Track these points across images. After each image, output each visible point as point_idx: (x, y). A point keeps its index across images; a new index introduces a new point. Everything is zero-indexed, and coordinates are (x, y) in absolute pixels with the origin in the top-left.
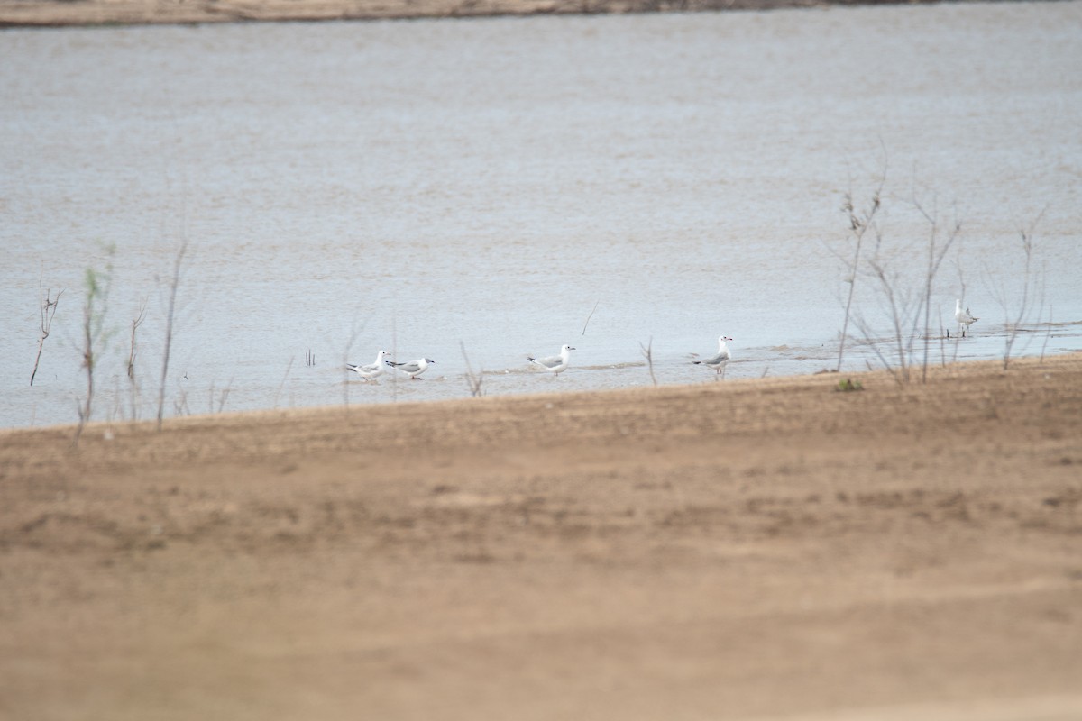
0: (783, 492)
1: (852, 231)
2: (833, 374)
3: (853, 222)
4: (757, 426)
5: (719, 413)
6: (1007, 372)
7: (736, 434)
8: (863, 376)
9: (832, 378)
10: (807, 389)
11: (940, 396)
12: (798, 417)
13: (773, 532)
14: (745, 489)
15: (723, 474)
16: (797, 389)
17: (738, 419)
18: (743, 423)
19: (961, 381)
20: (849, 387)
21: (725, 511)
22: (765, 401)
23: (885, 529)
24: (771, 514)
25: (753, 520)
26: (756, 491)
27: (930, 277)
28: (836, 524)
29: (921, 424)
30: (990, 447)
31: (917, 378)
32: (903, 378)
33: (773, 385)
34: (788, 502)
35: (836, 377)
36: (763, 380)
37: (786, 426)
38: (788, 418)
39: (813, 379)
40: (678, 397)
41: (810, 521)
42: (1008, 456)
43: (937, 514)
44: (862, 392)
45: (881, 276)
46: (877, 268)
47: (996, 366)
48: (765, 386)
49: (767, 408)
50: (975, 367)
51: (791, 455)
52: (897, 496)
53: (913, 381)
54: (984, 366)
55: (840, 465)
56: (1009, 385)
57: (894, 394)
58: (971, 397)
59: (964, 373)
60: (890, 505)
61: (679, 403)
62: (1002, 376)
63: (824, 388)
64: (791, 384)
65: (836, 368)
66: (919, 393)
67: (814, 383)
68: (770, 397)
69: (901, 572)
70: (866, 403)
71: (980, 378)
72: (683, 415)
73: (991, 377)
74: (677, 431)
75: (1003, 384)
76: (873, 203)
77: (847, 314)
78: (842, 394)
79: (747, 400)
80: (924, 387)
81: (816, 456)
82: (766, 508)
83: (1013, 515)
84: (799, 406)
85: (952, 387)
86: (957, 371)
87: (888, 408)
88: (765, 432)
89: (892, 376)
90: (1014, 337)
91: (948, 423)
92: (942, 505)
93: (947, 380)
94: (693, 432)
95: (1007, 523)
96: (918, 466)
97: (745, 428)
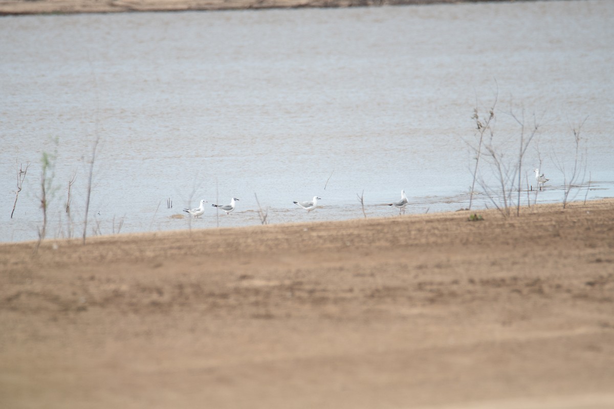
0: (438, 278)
1: (478, 130)
2: (467, 211)
3: (478, 125)
4: (423, 241)
5: (401, 233)
6: (565, 210)
7: (412, 245)
8: (483, 212)
9: (466, 214)
10: (452, 220)
11: (527, 223)
12: (446, 236)
13: (432, 301)
14: (416, 276)
15: (404, 268)
16: (446, 220)
17: (413, 237)
18: (415, 239)
19: (539, 215)
20: (476, 218)
21: (405, 289)
22: (428, 226)
23: (496, 299)
24: (431, 291)
25: (421, 294)
26: (422, 278)
27: (521, 156)
28: (468, 296)
29: (516, 239)
30: (555, 252)
31: (514, 213)
32: (506, 213)
33: (432, 218)
34: (441, 284)
35: (468, 213)
36: (426, 215)
37: (439, 241)
38: (441, 236)
39: (455, 214)
40: (379, 224)
41: (453, 294)
42: (566, 258)
43: (525, 291)
44: (483, 222)
45: (493, 155)
46: (491, 151)
47: (559, 206)
48: (427, 218)
49: (429, 231)
50: (547, 207)
51: (442, 257)
52: (503, 280)
53: (512, 215)
54: (552, 206)
55: (470, 263)
56: (566, 217)
57: (501, 223)
58: (544, 224)
59: (541, 211)
60: (499, 286)
61: (379, 228)
62: (562, 212)
63: (461, 219)
64: (442, 217)
65: (468, 208)
66: (516, 222)
67: (456, 216)
68: (430, 224)
69: (504, 323)
70: (485, 227)
71: (550, 213)
72: (381, 235)
73: (556, 213)
74: (378, 244)
75: (563, 217)
76: (490, 114)
77: (474, 177)
78: (471, 223)
79: (418, 226)
80: (518, 218)
81: (457, 258)
82: (428, 287)
83: (569, 291)
84: (447, 229)
85: (534, 218)
86: (537, 209)
87: (498, 230)
88: (428, 244)
89: (500, 212)
90: (569, 190)
91: (532, 239)
92: (528, 285)
93: (531, 214)
94: (388, 244)
95: (566, 295)
96: (514, 263)
97: (416, 242)
